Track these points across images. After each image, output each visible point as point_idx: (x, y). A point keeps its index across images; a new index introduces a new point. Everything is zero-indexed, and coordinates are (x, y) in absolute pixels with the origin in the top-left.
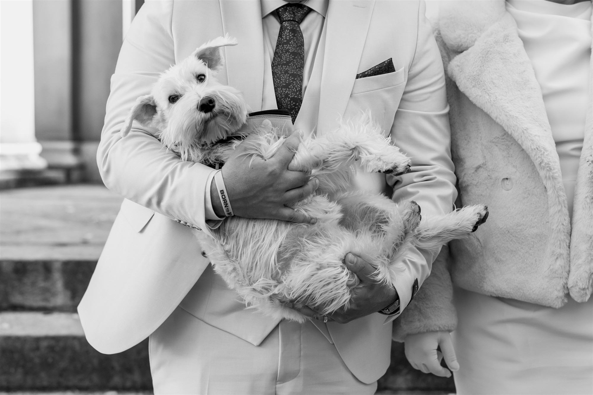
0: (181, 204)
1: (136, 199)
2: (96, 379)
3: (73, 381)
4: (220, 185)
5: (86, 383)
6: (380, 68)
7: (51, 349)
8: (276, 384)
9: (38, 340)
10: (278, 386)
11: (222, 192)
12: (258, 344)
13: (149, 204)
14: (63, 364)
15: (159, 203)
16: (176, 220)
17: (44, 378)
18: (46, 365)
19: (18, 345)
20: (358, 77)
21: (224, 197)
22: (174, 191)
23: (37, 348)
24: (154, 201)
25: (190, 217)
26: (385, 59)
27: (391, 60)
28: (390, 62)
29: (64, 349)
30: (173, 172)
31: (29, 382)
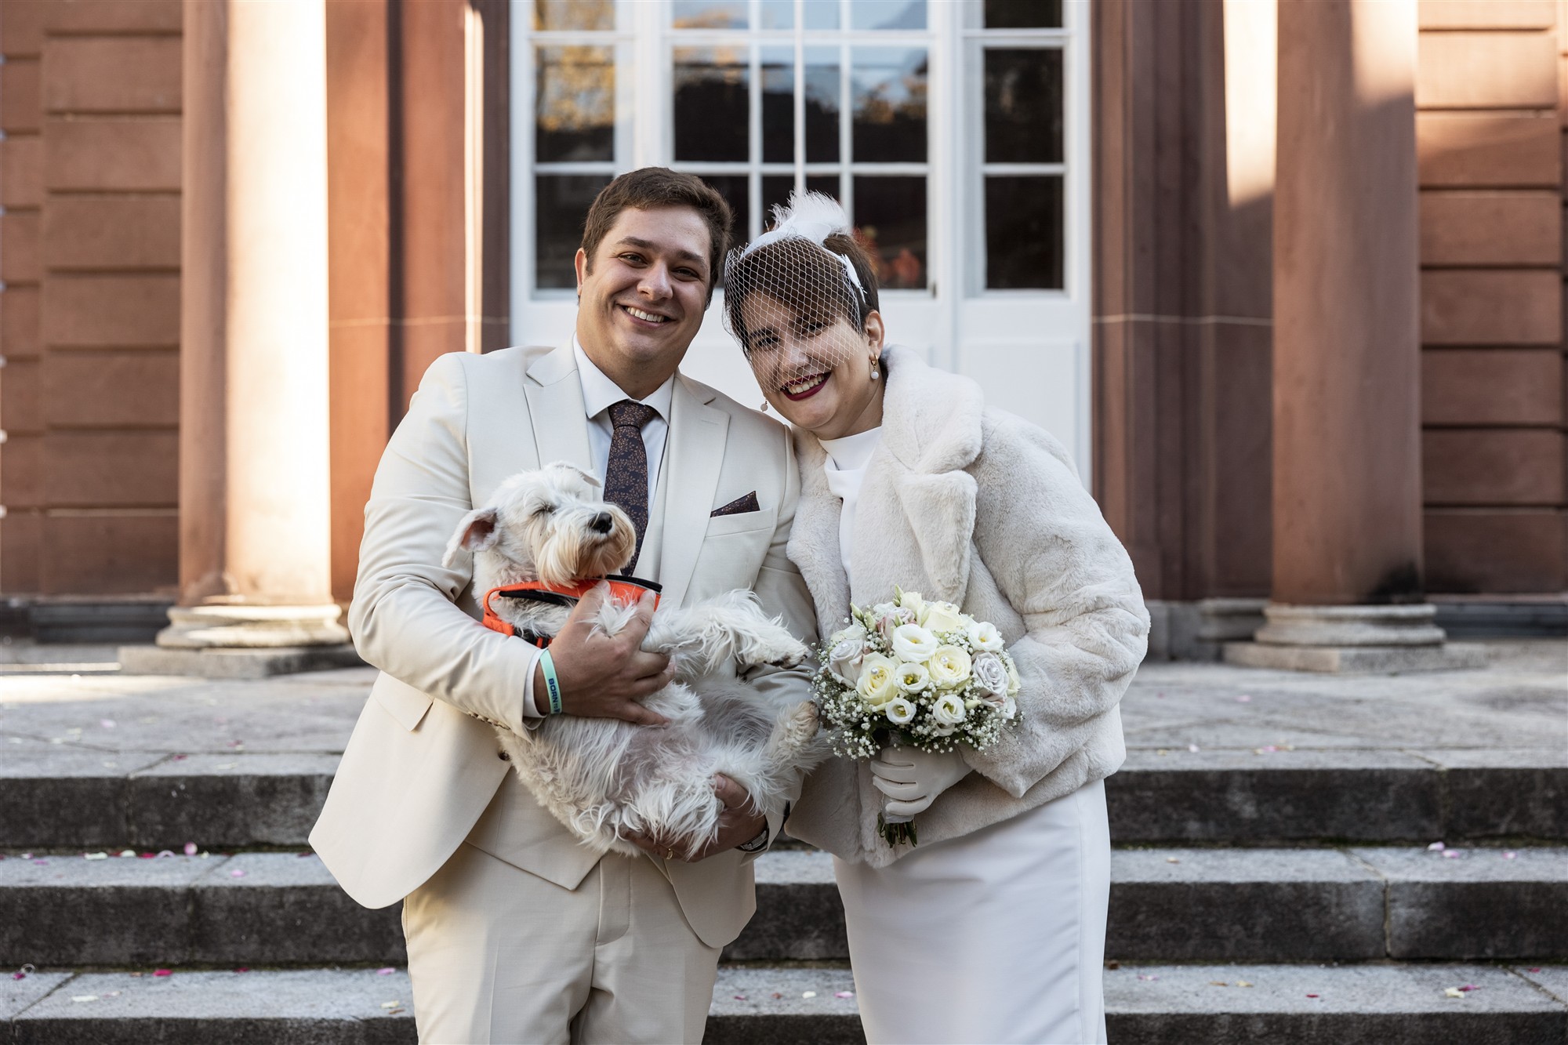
0: (487, 693)
1: (411, 679)
2: (365, 949)
3: (333, 952)
4: (549, 672)
5: (352, 956)
6: (740, 504)
7: (300, 905)
8: (595, 946)
9: (281, 891)
10: (598, 948)
11: (551, 681)
12: (575, 887)
13: (432, 688)
14: (317, 929)
15: (449, 689)
16: (470, 713)
17: (291, 951)
18: (293, 929)
19: (253, 900)
20: (714, 514)
21: (553, 688)
22: (478, 675)
23: (281, 905)
24: (443, 686)
25: (498, 711)
26: (746, 492)
27: (755, 494)
28: (753, 496)
29: (320, 905)
30: (478, 647)
31: (268, 954)
